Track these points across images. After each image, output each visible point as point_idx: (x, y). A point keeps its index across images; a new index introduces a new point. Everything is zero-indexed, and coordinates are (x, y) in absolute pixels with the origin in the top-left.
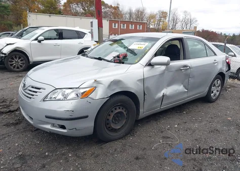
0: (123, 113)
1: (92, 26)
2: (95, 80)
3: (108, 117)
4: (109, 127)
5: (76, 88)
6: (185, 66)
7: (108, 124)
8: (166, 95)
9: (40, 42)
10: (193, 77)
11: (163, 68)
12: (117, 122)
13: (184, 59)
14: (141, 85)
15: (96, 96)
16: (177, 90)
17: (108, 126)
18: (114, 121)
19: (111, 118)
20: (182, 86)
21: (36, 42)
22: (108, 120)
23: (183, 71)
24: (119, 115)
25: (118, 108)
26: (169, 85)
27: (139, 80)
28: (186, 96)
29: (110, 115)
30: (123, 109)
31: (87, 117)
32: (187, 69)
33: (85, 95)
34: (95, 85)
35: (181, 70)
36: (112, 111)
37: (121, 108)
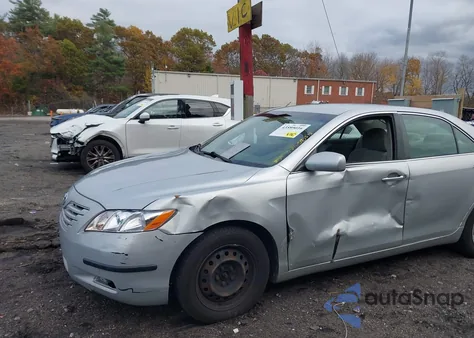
0: (240, 266)
1: (232, 93)
2: (177, 197)
3: (207, 266)
4: (206, 289)
5: (140, 210)
6: (396, 174)
7: (204, 281)
8: (345, 234)
9: (142, 121)
10: (417, 197)
11: (338, 176)
12: (224, 283)
13: (394, 159)
14: (279, 210)
15: (176, 227)
16: (375, 224)
17: (204, 285)
18: (218, 278)
19: (213, 269)
20: (389, 216)
21: (136, 122)
22: (206, 271)
23: (389, 183)
24: (232, 268)
25: (231, 253)
26: (355, 212)
27: (275, 200)
28: (399, 238)
29: (211, 263)
30: (241, 258)
31: (154, 268)
32: (399, 181)
33: (153, 225)
34: (175, 206)
35: (385, 181)
36: (218, 257)
37: (239, 254)
